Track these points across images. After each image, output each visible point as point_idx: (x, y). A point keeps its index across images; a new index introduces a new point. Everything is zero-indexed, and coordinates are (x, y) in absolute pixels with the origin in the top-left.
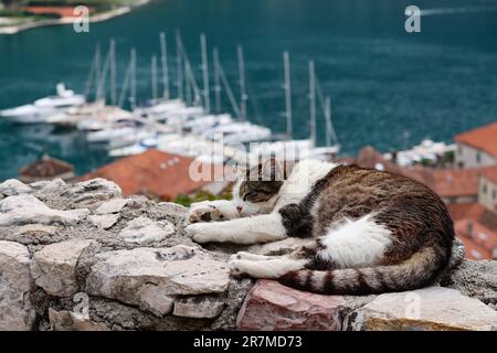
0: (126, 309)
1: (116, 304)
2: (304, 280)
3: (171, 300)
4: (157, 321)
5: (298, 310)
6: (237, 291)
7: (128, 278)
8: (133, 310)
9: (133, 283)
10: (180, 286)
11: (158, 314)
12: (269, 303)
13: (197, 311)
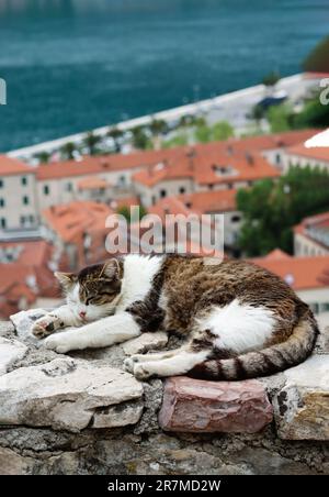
0: (36, 431)
1: (24, 429)
2: (216, 370)
3: (90, 414)
4: (73, 437)
5: (228, 400)
6: (152, 393)
7: (41, 400)
8: (44, 432)
9: (46, 404)
10: (101, 398)
11: (75, 431)
12: (198, 398)
13: (120, 420)
